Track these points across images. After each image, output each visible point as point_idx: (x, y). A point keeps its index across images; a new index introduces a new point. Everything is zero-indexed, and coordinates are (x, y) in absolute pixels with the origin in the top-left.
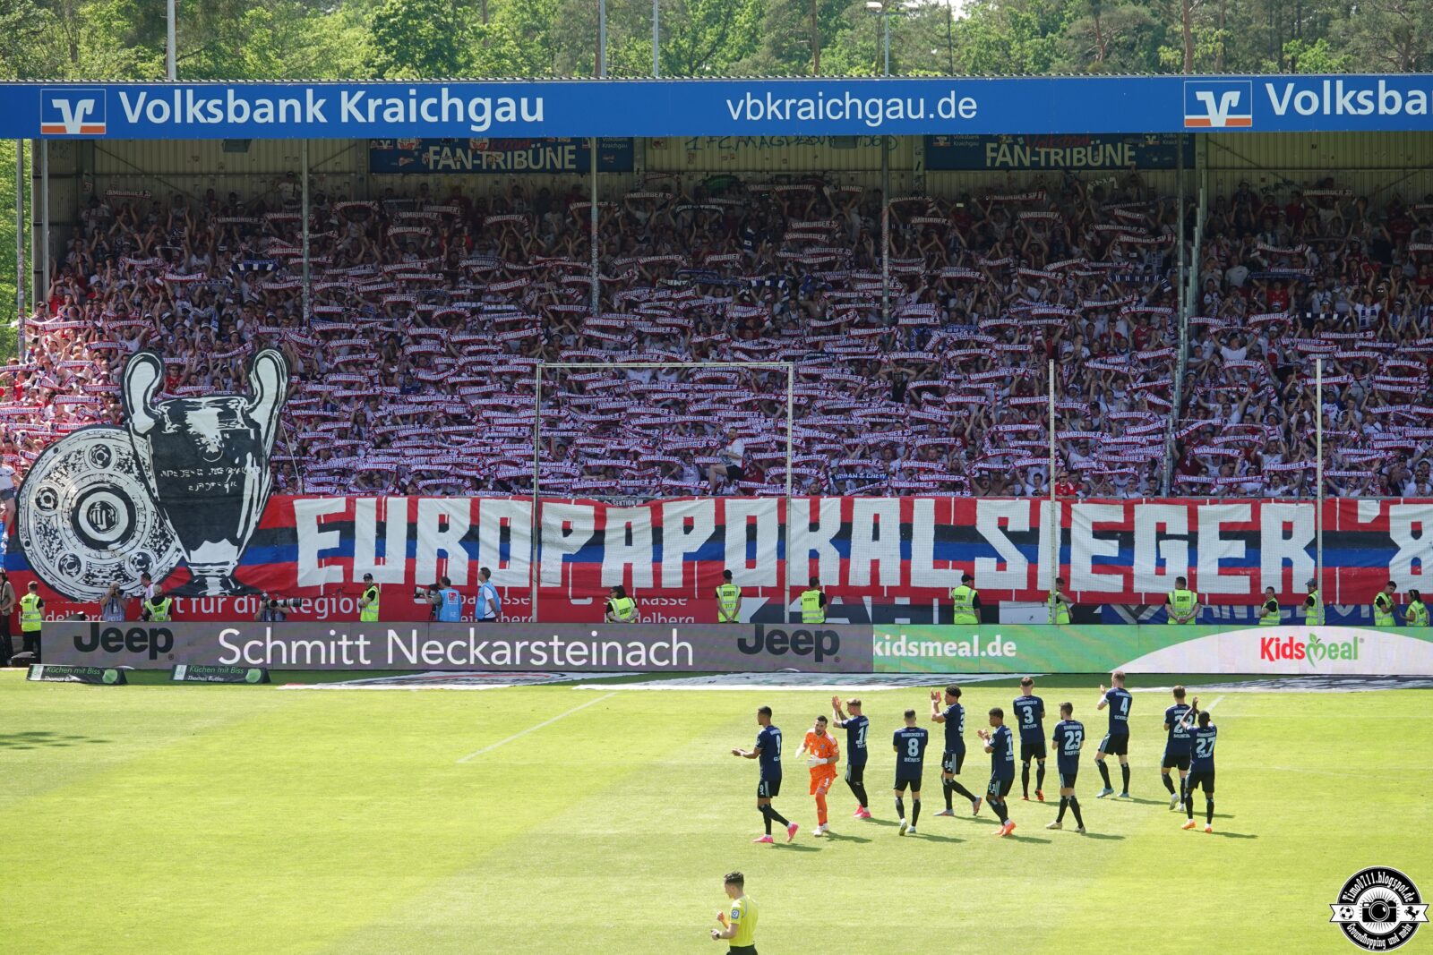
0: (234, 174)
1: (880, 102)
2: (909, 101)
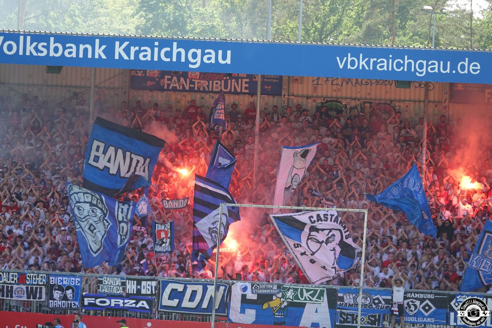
0: (52, 86)
1: (425, 62)
2: (442, 62)
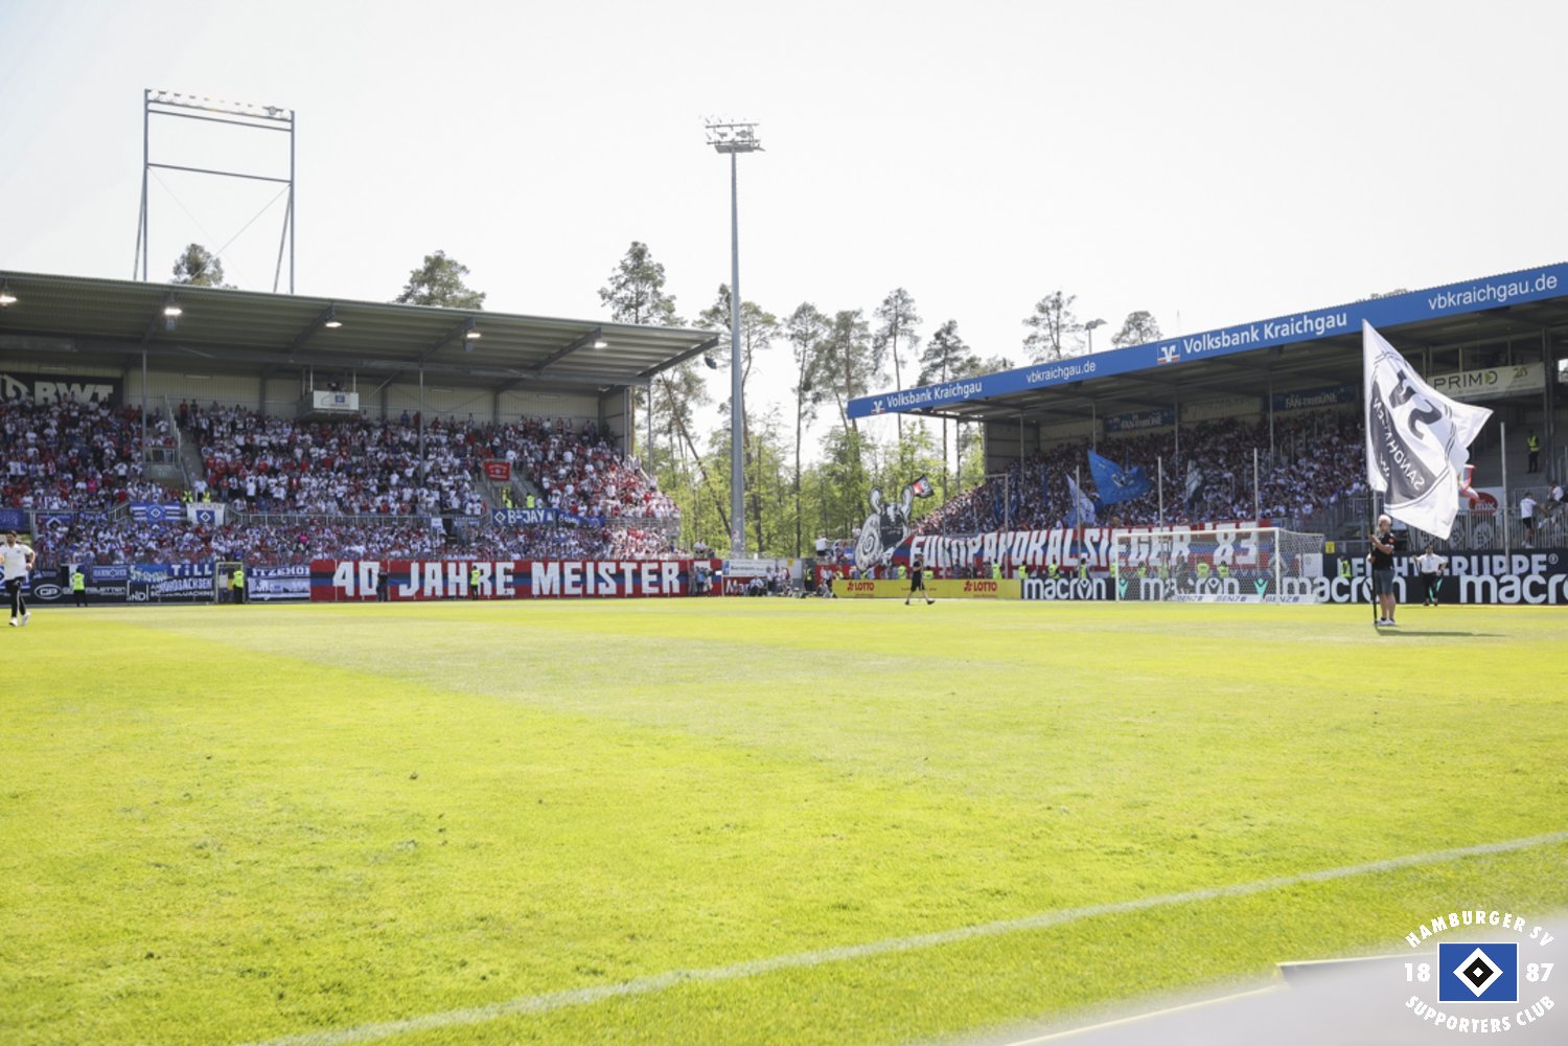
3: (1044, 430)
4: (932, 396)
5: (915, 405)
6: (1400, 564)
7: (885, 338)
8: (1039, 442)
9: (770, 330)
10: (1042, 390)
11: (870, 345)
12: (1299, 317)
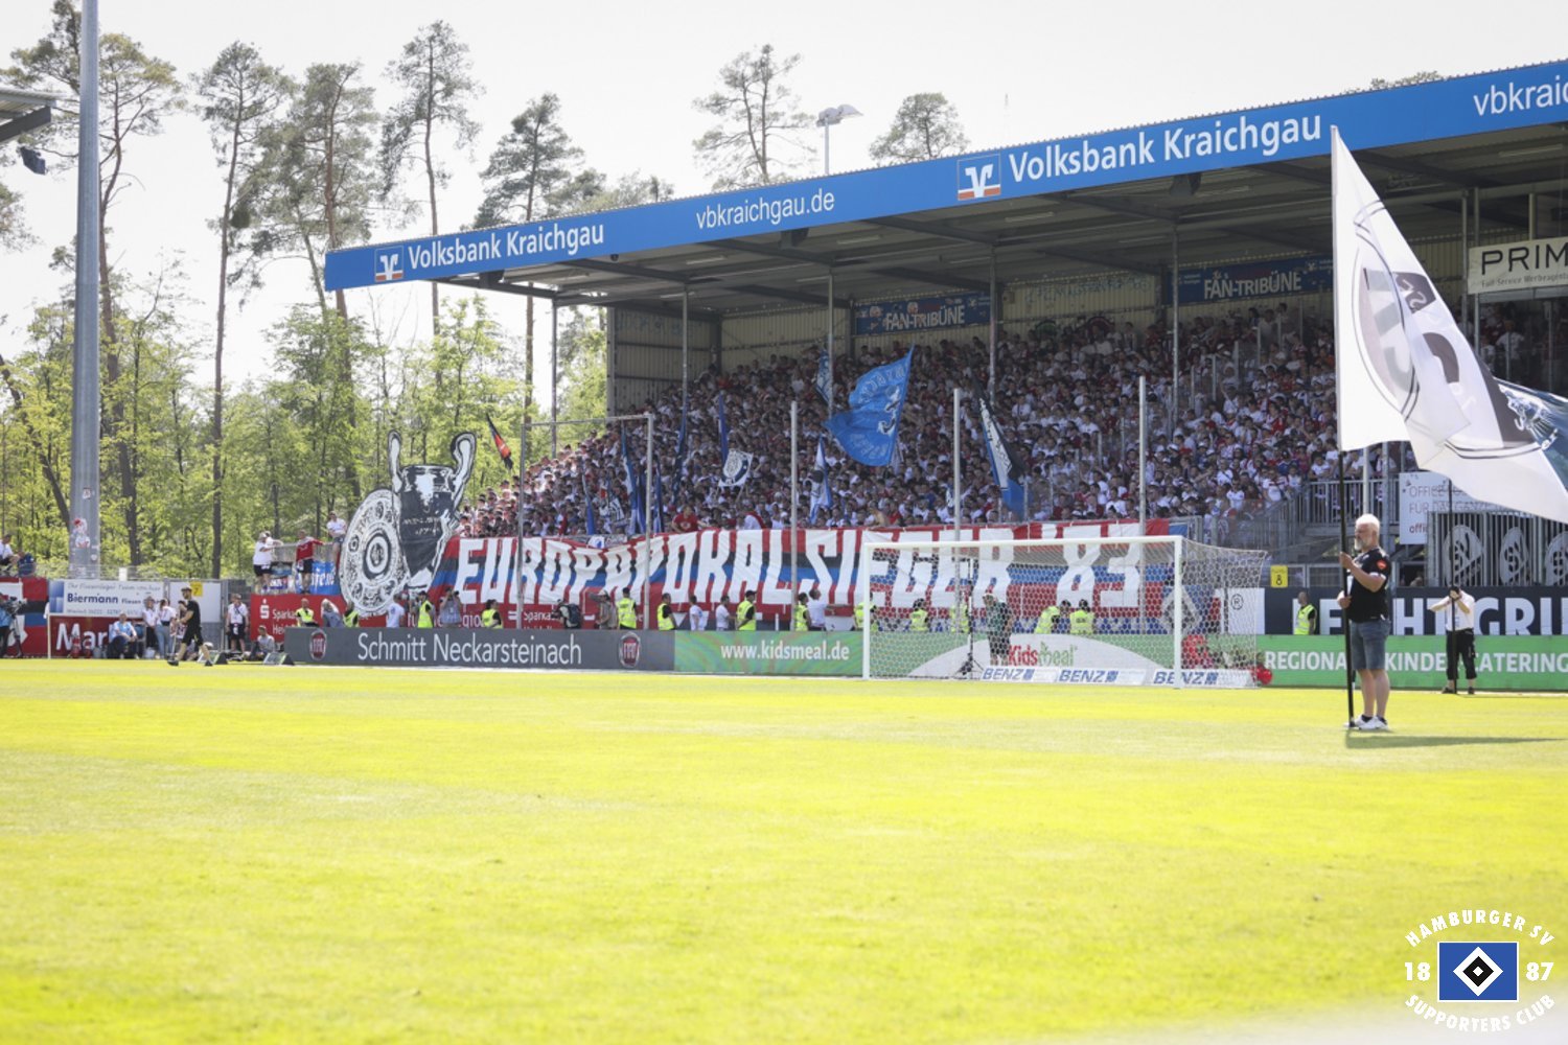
3: (728, 326)
4: (503, 248)
5: (467, 267)
6: (1409, 612)
7: (406, 122)
8: (719, 350)
9: (162, 94)
10: (728, 245)
11: (375, 135)
12: (1230, 119)
